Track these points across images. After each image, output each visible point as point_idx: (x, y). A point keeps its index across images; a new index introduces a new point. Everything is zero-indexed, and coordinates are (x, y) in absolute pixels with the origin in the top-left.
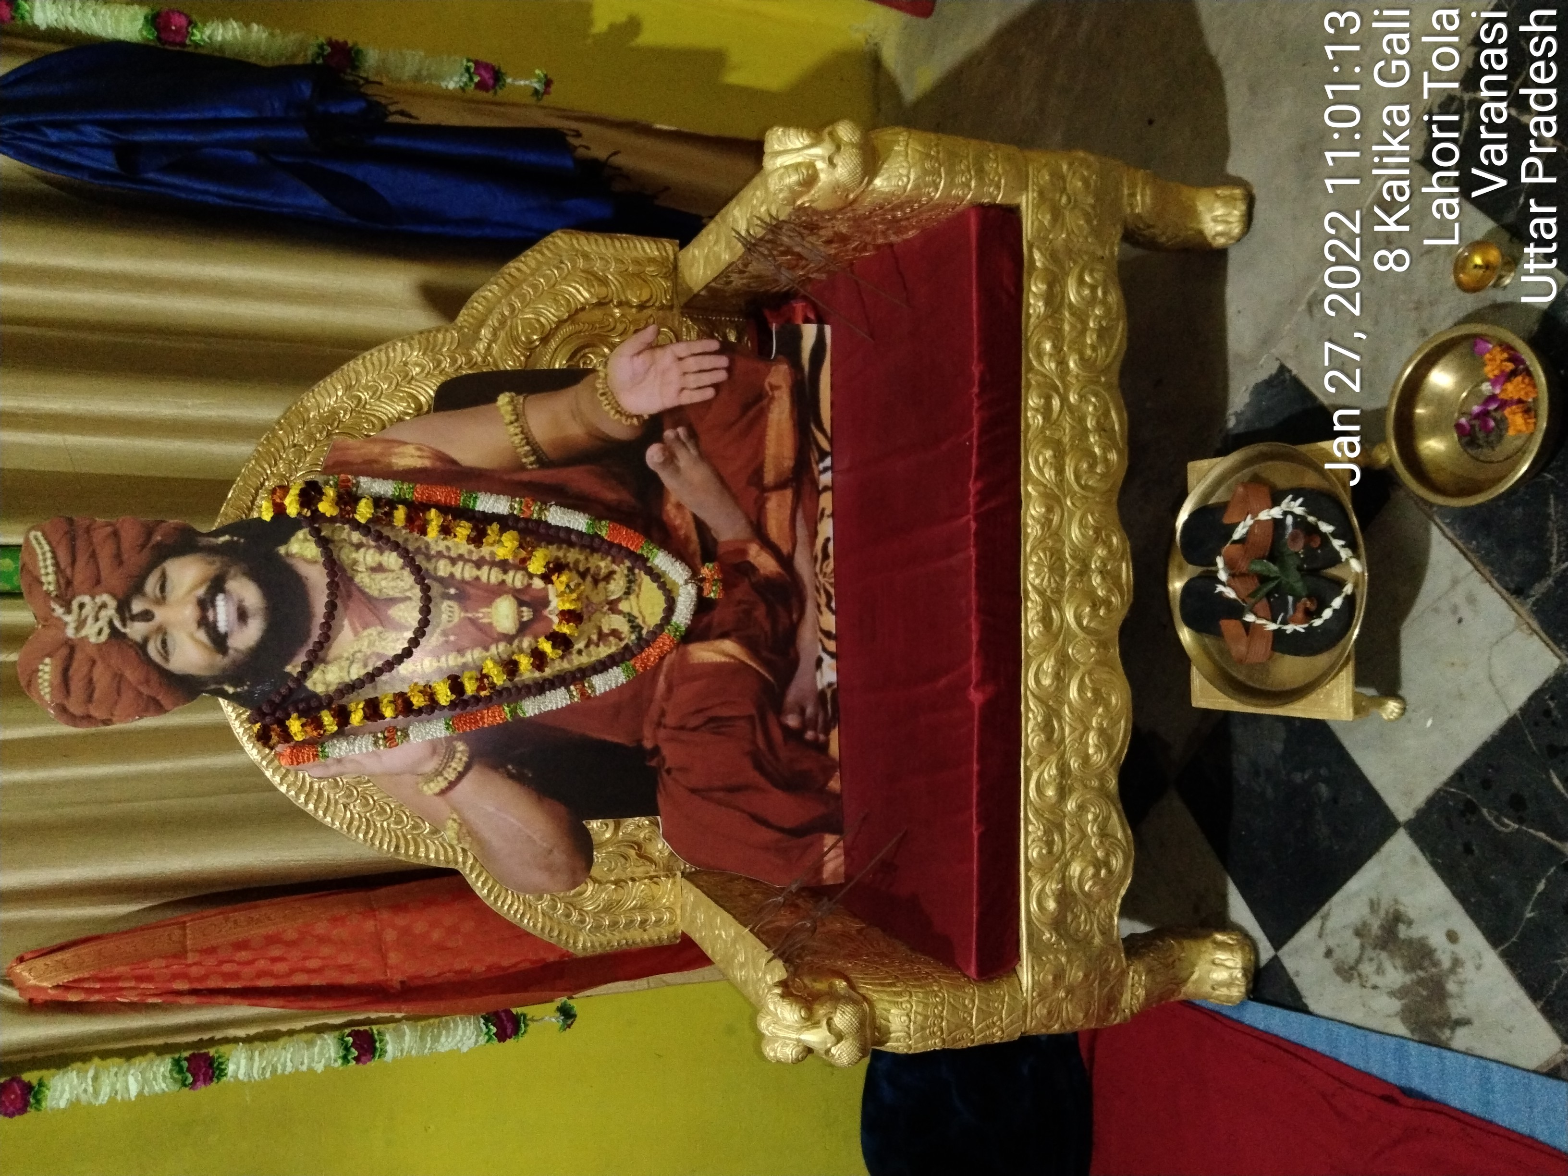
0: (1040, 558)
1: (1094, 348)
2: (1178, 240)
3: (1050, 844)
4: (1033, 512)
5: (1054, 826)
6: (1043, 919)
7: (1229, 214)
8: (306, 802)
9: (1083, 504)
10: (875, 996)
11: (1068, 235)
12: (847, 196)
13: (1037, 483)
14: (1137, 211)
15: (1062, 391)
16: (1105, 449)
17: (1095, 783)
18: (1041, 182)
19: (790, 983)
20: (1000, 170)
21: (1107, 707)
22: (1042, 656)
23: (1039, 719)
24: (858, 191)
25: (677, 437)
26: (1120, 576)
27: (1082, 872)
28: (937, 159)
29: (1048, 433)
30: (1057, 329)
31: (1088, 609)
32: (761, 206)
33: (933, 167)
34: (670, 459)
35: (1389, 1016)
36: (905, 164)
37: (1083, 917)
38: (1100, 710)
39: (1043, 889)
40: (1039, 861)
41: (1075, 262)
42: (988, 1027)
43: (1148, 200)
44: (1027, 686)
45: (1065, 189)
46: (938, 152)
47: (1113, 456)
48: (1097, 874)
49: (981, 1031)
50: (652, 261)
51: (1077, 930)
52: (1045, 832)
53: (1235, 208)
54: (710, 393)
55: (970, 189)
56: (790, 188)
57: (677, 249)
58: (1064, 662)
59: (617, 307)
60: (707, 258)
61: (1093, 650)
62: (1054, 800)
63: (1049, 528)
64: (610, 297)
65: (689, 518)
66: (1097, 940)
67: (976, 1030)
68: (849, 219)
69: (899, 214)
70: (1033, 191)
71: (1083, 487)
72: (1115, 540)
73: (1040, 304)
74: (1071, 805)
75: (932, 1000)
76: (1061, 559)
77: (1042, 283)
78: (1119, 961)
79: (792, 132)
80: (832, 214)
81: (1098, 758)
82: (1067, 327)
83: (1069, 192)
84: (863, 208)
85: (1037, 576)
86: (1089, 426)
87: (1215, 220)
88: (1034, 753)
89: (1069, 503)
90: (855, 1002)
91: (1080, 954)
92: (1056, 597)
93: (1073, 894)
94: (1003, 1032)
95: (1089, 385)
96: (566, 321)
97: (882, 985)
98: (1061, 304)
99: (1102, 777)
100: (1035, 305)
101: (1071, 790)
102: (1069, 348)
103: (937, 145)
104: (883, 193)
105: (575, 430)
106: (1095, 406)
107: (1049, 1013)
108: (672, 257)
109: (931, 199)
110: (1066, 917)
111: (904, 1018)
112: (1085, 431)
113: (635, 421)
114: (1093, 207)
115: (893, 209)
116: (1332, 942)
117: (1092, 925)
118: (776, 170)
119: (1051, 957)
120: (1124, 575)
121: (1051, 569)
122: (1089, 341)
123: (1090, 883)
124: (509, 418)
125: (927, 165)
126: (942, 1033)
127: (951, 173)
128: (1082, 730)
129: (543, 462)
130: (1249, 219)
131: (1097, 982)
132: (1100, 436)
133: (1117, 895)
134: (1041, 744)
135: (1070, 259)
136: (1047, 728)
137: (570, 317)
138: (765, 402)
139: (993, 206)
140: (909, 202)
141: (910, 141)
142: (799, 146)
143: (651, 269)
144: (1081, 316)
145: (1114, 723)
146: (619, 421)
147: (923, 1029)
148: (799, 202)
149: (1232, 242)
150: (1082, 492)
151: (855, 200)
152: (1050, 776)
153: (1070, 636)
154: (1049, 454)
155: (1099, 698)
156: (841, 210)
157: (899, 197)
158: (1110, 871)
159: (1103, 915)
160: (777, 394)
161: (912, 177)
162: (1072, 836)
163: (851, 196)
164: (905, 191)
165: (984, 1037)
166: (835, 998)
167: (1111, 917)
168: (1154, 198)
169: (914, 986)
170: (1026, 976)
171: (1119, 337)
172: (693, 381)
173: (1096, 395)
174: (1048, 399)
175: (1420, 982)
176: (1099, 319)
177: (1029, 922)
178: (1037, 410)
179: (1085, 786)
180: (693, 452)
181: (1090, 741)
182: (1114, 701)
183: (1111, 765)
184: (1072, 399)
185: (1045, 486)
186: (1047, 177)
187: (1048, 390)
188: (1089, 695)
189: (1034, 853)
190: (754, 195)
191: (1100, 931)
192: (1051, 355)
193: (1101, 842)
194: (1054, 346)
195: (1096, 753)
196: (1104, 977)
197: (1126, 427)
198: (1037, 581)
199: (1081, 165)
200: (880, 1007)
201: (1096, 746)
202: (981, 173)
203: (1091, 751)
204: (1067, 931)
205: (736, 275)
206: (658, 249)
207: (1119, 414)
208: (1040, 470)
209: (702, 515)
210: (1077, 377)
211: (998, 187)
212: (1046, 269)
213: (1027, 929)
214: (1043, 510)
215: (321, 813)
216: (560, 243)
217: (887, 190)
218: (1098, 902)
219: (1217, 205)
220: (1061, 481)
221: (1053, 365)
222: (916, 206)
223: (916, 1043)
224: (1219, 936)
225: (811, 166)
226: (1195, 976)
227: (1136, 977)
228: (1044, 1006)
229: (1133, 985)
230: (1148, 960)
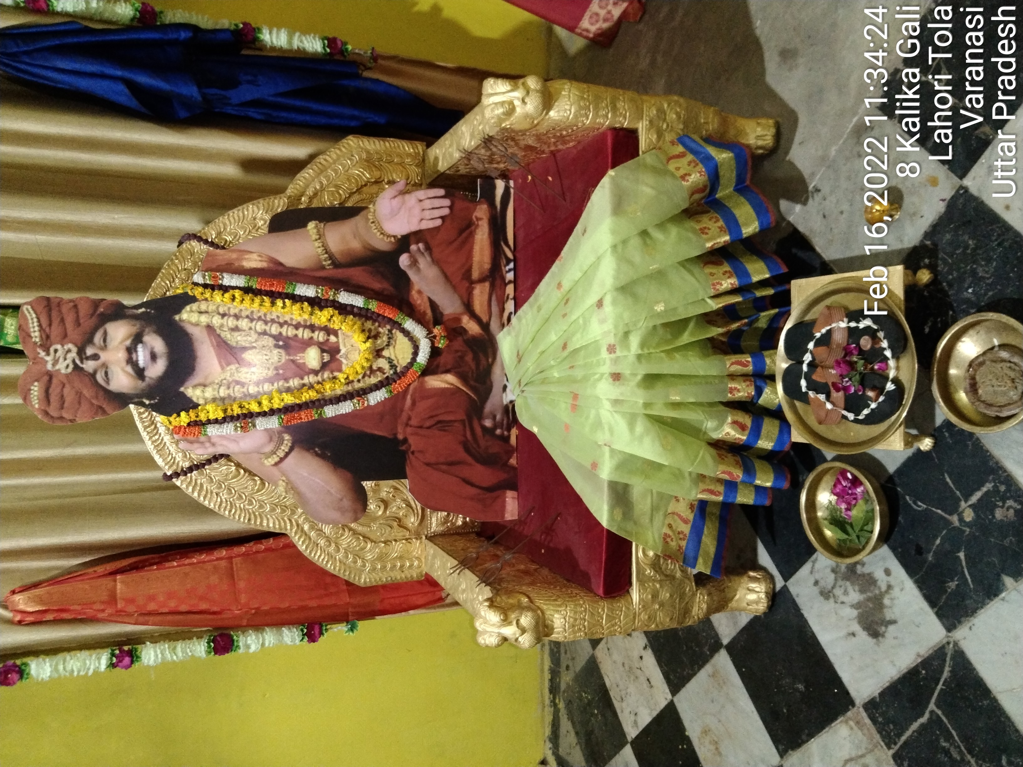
6: (647, 562)
7: (765, 134)
8: (193, 492)
10: (545, 607)
12: (533, 121)
18: (651, 115)
19: (494, 600)
20: (626, 107)
24: (540, 119)
28: (588, 100)
32: (479, 125)
33: (586, 105)
35: (850, 620)
36: (569, 103)
42: (613, 628)
43: (716, 126)
45: (665, 119)
46: (588, 96)
49: (608, 628)
50: (409, 155)
51: (666, 569)
53: (769, 131)
54: (439, 222)
55: (608, 119)
56: (498, 117)
57: (425, 148)
59: (387, 184)
60: (444, 155)
64: (381, 179)
66: (678, 575)
67: (605, 629)
68: (534, 135)
69: (564, 133)
70: (646, 120)
75: (579, 609)
78: (691, 587)
79: (500, 82)
80: (523, 132)
83: (668, 121)
84: (543, 129)
87: (756, 137)
90: (533, 610)
91: (668, 582)
94: (621, 629)
96: (355, 193)
97: (550, 600)
103: (588, 91)
104: (554, 120)
107: (649, 617)
108: (422, 153)
109: (584, 124)
110: (659, 561)
111: (563, 620)
115: (561, 130)
116: (817, 576)
117: (675, 566)
118: (491, 104)
119: (651, 585)
125: (582, 104)
126: (585, 629)
127: (597, 108)
130: (777, 138)
131: (678, 600)
137: (357, 190)
138: (473, 227)
139: (622, 130)
140: (571, 126)
141: (572, 89)
142: (505, 91)
143: (409, 160)
147: (573, 626)
148: (503, 125)
149: (768, 152)
151: (538, 124)
156: (529, 130)
157: (565, 123)
160: (480, 223)
161: (573, 111)
163: (536, 122)
164: (568, 118)
165: (610, 632)
166: (521, 608)
168: (720, 124)
169: (568, 601)
170: (635, 594)
172: (428, 214)
175: (869, 599)
177: (638, 564)
186: (655, 112)
190: (475, 118)
191: (680, 569)
196: (682, 596)
199: (676, 104)
200: (548, 613)
202: (614, 109)
204: (661, 569)
205: (463, 167)
206: (413, 149)
211: (625, 117)
213: (636, 568)
215: (202, 498)
216: (351, 143)
217: (557, 118)
219: (759, 129)
222: (575, 128)
223: (569, 635)
224: (752, 574)
225: (511, 103)
226: (737, 597)
227: (702, 597)
228: (646, 613)
229: (699, 602)
230: (708, 587)
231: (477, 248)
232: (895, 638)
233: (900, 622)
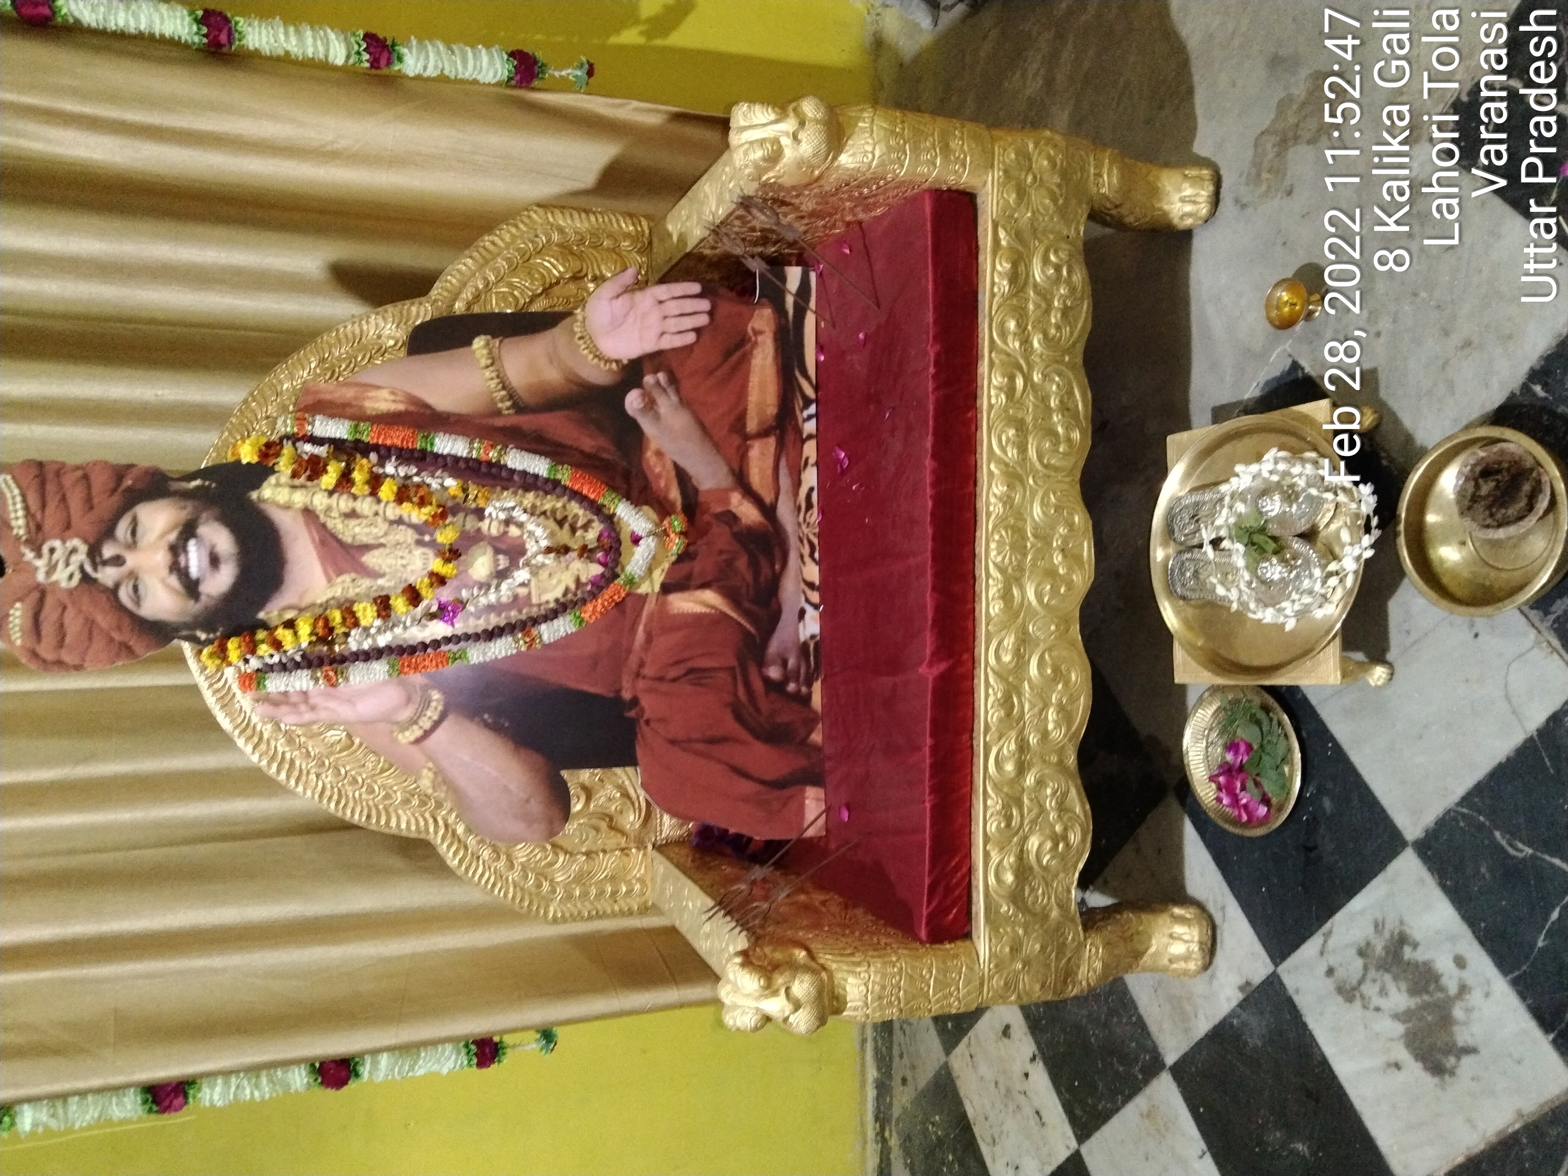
0: (1001, 536)
1: (1058, 328)
2: (1147, 219)
3: (1009, 818)
4: (996, 491)
5: (1013, 800)
6: (1001, 892)
7: (1196, 195)
8: (278, 772)
9: (1045, 482)
10: (834, 966)
11: (1033, 213)
12: (812, 172)
13: (999, 461)
14: (1103, 191)
15: (1025, 370)
16: (1067, 429)
17: (1054, 759)
18: (1007, 161)
19: (751, 953)
20: (966, 148)
21: (1067, 684)
22: (1004, 632)
23: (999, 695)
24: (823, 167)
26: (1082, 556)
27: (1040, 846)
28: (902, 135)
29: (1011, 412)
30: (1022, 308)
31: (1048, 587)
32: (730, 181)
33: (898, 144)
36: (870, 141)
37: (1040, 891)
38: (1060, 686)
39: (1001, 862)
40: (997, 834)
41: (1041, 242)
42: (945, 997)
43: (1115, 180)
44: (987, 663)
45: (1031, 168)
46: (903, 129)
47: (1076, 435)
48: (1056, 845)
49: (938, 1001)
50: (627, 235)
51: (1035, 904)
52: (1003, 807)
53: (1203, 189)
55: (934, 164)
56: (755, 163)
58: (1024, 642)
61: (1053, 628)
62: (1012, 775)
63: (1011, 507)
64: (584, 272)
66: (1055, 914)
67: (933, 1000)
68: (815, 196)
69: (866, 191)
70: (999, 169)
71: (1046, 466)
72: (1077, 519)
73: (1005, 282)
74: (1030, 780)
75: (889, 970)
76: (1024, 538)
77: (1007, 261)
78: (1076, 933)
79: (757, 108)
80: (799, 190)
81: (1057, 734)
82: (1031, 307)
83: (1036, 171)
84: (829, 184)
85: (999, 554)
86: (1052, 404)
87: (1183, 200)
88: (993, 729)
89: (1031, 481)
90: (814, 972)
91: (1037, 926)
92: (1018, 574)
93: (1031, 868)
94: (960, 1002)
95: (1053, 363)
96: (540, 295)
97: (842, 955)
98: (1026, 283)
99: (1061, 751)
100: (1000, 284)
101: (1030, 766)
102: (1033, 327)
103: (902, 122)
104: (848, 169)
106: (1058, 385)
107: (1006, 984)
108: (647, 231)
109: (897, 176)
110: (1023, 890)
111: (863, 988)
112: (1048, 410)
114: (1059, 186)
115: (859, 187)
117: (1049, 898)
118: (743, 144)
119: (1009, 930)
120: (1085, 554)
121: (1013, 547)
122: (1053, 321)
123: (1048, 857)
125: (892, 142)
126: (899, 1003)
127: (916, 150)
128: (1041, 706)
130: (1216, 200)
131: (1054, 954)
132: (1063, 416)
133: (1075, 868)
134: (1000, 720)
135: (1036, 237)
136: (1006, 703)
137: (544, 291)
140: (875, 179)
141: (876, 118)
142: (765, 121)
143: (627, 244)
144: (1045, 296)
145: (1073, 699)
147: (880, 998)
148: (764, 178)
149: (1200, 222)
150: (1044, 471)
151: (820, 177)
152: (1009, 751)
153: (1031, 613)
154: (1012, 432)
155: (1058, 674)
156: (806, 186)
157: (864, 174)
158: (1067, 845)
159: (1060, 888)
161: (877, 153)
162: (1030, 811)
163: (816, 173)
164: (870, 167)
165: (942, 1007)
166: (794, 968)
167: (1069, 892)
168: (1122, 177)
169: (872, 957)
170: (982, 943)
171: (1083, 315)
173: (1059, 375)
174: (1012, 379)
176: (1064, 298)
177: (987, 895)
178: (1000, 389)
179: (1044, 761)
181: (1050, 718)
182: (1073, 678)
183: (1070, 740)
184: (1036, 379)
185: (1007, 465)
186: (1013, 156)
187: (1011, 369)
188: (1049, 671)
189: (992, 827)
190: (723, 171)
191: (1058, 905)
192: (1015, 334)
193: (1059, 816)
194: (1018, 325)
195: (1055, 728)
196: (1061, 948)
197: (1090, 407)
198: (999, 559)
199: (1046, 144)
200: (838, 976)
201: (1055, 722)
202: (946, 149)
203: (1051, 726)
204: (1024, 904)
205: (709, 251)
206: (633, 224)
207: (1084, 395)
208: (1004, 450)
210: (1041, 356)
211: (964, 165)
212: (1010, 248)
213: (984, 901)
214: (1005, 488)
215: (292, 782)
216: (534, 216)
217: (852, 166)
218: (1056, 876)
219: (1186, 185)
220: (1023, 460)
221: (1017, 344)
222: (882, 183)
223: (874, 1011)
224: (1177, 911)
225: (776, 141)
226: (1153, 949)
227: (1093, 950)
228: (1001, 975)
229: (1090, 958)
230: (1105, 933)
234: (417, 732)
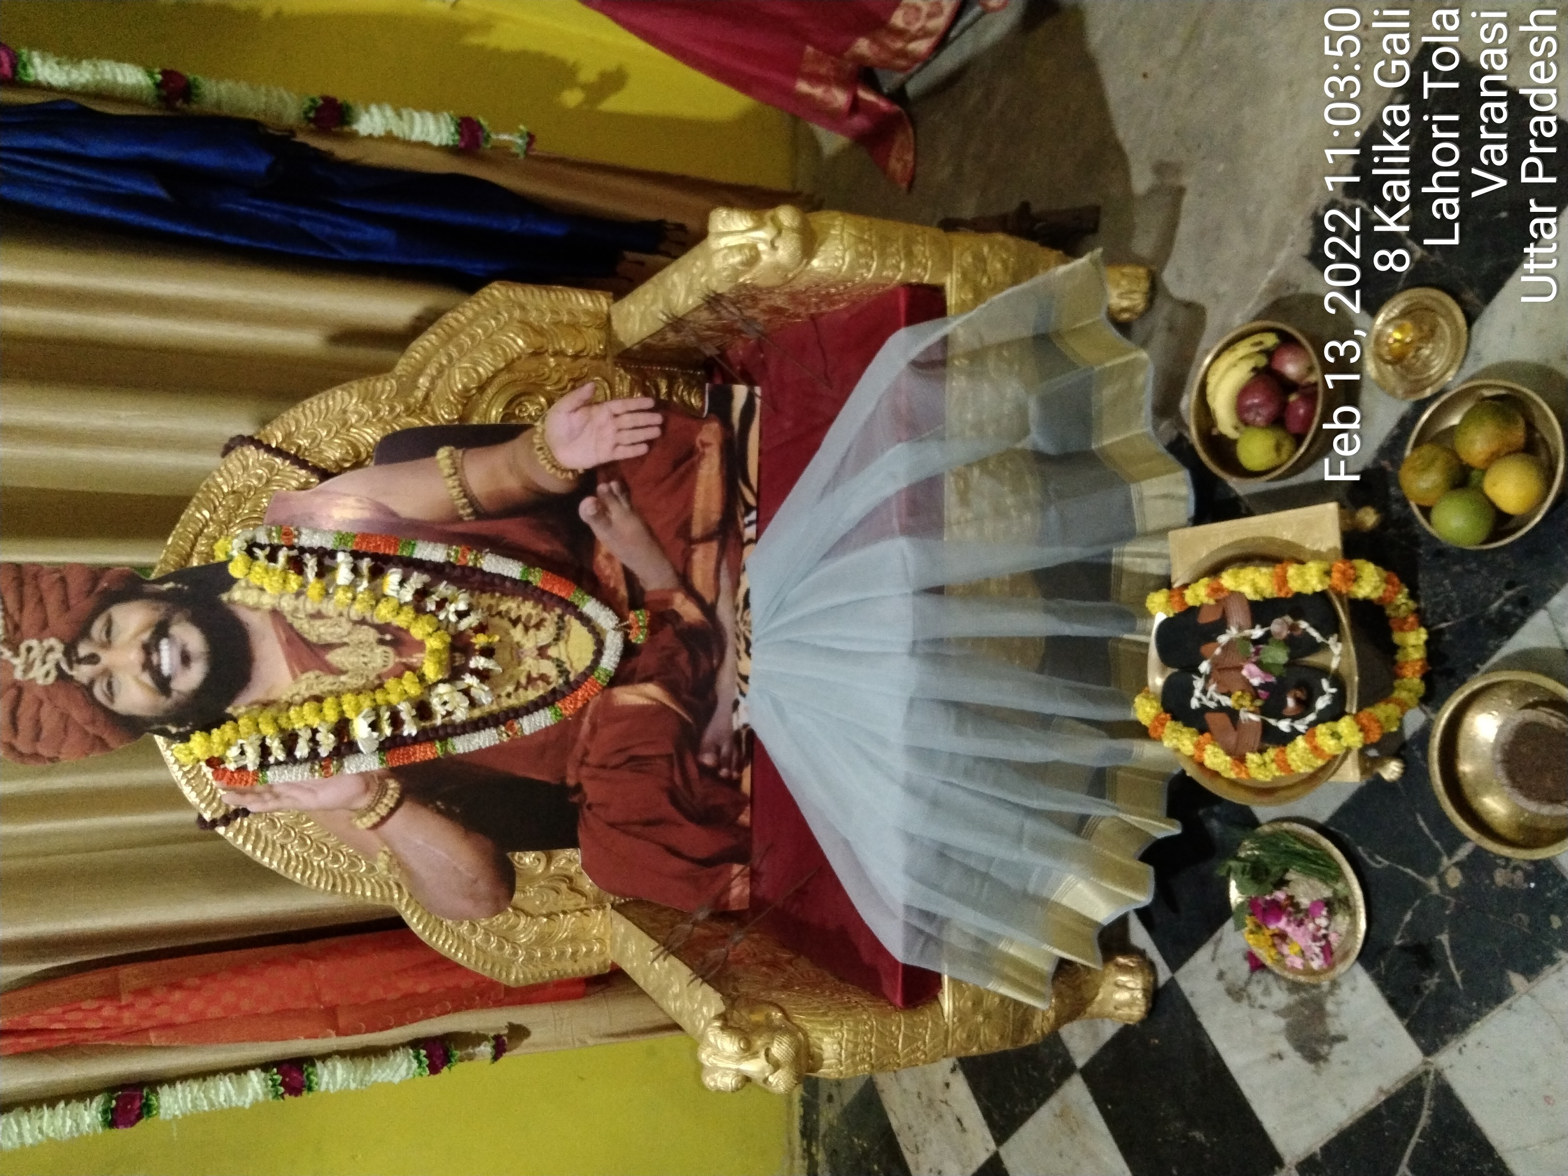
7: (1133, 292)
10: (809, 1026)
12: (787, 274)
18: (965, 265)
19: (728, 1016)
20: (927, 253)
24: (797, 270)
25: (611, 491)
28: (871, 244)
33: (866, 250)
34: (602, 511)
35: (1274, 1034)
36: (841, 247)
42: (913, 1052)
45: (986, 270)
46: (871, 236)
49: (906, 1056)
50: (586, 312)
53: (1139, 286)
55: (900, 270)
56: (733, 267)
57: (611, 302)
59: (552, 356)
60: (641, 314)
64: (545, 347)
65: (618, 568)
67: (901, 1055)
68: (786, 294)
69: (833, 290)
70: (957, 272)
75: (861, 1028)
79: (736, 214)
80: (771, 290)
83: (990, 273)
84: (801, 284)
87: (1120, 296)
90: (791, 1033)
94: (926, 1056)
96: (502, 370)
97: (815, 1015)
103: (870, 230)
104: (819, 273)
105: (511, 484)
107: (969, 1036)
108: (605, 309)
109: (864, 279)
111: (837, 1046)
113: (570, 475)
115: (827, 287)
116: (1224, 966)
118: (720, 249)
124: (447, 471)
125: (861, 248)
126: (871, 1059)
127: (883, 255)
129: (479, 514)
130: (1151, 296)
137: (506, 366)
138: (696, 458)
139: (921, 286)
140: (844, 282)
141: (846, 225)
142: (743, 228)
146: (554, 475)
147: (853, 1055)
148: (741, 280)
149: (1136, 317)
151: (794, 278)
156: (779, 287)
157: (834, 277)
160: (707, 450)
161: (847, 259)
163: (790, 276)
164: (840, 270)
165: (910, 1061)
166: (772, 1029)
169: (844, 1015)
170: (947, 1002)
172: (627, 437)
175: (1303, 1003)
180: (625, 505)
186: (970, 259)
199: (1000, 247)
200: (813, 1036)
202: (909, 255)
206: (592, 302)
209: (633, 566)
211: (925, 268)
215: (258, 854)
216: (497, 294)
217: (824, 270)
219: (1123, 283)
222: (849, 284)
223: (847, 1068)
224: (1122, 960)
225: (753, 247)
226: (1100, 997)
228: (964, 1030)
231: (700, 490)
232: (1345, 1063)
233: (1351, 1038)
234: (374, 818)
